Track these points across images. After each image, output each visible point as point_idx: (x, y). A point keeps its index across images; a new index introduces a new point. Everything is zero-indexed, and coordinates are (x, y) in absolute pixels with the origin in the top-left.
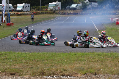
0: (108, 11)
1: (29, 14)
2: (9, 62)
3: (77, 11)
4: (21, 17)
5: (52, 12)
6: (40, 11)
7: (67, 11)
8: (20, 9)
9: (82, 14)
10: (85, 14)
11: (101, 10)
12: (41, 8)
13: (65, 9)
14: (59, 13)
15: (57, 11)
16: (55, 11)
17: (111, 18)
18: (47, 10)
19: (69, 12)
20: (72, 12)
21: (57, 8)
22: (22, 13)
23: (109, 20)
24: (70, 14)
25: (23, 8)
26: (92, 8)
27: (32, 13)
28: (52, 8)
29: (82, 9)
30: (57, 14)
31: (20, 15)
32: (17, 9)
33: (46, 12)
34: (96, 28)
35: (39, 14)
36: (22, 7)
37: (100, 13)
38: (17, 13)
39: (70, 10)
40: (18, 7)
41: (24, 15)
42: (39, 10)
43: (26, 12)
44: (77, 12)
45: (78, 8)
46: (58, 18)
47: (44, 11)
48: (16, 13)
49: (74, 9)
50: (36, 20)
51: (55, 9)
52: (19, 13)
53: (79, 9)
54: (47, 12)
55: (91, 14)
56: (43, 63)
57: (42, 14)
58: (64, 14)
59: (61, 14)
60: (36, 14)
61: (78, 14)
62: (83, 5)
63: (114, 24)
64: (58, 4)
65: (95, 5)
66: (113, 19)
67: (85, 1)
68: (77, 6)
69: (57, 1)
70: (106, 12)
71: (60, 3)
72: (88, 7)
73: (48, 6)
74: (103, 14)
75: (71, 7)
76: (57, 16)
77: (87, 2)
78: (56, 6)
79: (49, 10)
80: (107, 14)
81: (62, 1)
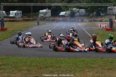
0: (95, 19)
1: (21, 20)
2: (8, 68)
3: (66, 18)
4: (13, 23)
7: (56, 18)
8: (13, 16)
9: (71, 21)
10: (73, 21)
11: (88, 17)
12: (33, 14)
13: (54, 17)
14: (49, 20)
16: (46, 17)
19: (58, 18)
20: (61, 19)
21: (47, 16)
22: (14, 19)
23: (98, 26)
25: (16, 15)
26: (80, 15)
27: (24, 19)
28: (42, 15)
29: (71, 17)
30: (47, 20)
31: (13, 21)
32: (10, 16)
35: (30, 21)
36: (14, 14)
37: (87, 20)
38: (10, 19)
40: (11, 14)
41: (16, 21)
43: (19, 18)
45: (66, 16)
47: (35, 17)
48: (8, 19)
49: (63, 16)
52: (12, 19)
55: (79, 21)
56: (48, 70)
57: (33, 20)
58: (54, 21)
59: (51, 21)
61: (66, 21)
62: (71, 13)
63: (104, 30)
64: (48, 12)
65: (82, 13)
66: (102, 26)
67: (73, 9)
68: (65, 14)
69: (47, 9)
70: (92, 19)
71: (50, 11)
72: (76, 14)
73: (39, 13)
74: (90, 21)
75: (60, 14)
76: (47, 23)
77: (75, 10)
78: (46, 13)
79: (39, 16)
80: (93, 21)
81: (52, 9)
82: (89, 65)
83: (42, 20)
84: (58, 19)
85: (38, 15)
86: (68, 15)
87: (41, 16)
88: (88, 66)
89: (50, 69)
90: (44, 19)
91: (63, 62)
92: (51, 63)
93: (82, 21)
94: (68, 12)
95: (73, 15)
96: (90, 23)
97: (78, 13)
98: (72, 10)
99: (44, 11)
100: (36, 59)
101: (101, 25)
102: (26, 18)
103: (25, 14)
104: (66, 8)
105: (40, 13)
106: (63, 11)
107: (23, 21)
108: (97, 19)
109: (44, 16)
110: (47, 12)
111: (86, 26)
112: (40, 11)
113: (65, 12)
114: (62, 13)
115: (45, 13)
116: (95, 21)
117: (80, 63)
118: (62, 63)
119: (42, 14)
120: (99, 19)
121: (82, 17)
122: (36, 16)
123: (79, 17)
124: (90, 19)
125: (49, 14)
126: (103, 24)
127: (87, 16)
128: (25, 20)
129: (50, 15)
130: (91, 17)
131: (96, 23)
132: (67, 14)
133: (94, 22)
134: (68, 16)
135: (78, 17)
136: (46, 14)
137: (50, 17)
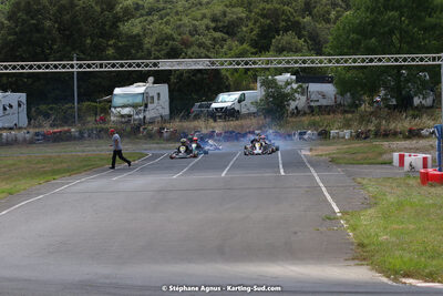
0: (384, 123)
3: (243, 122)
5: (128, 129)
6: (73, 124)
7: (196, 123)
11: (350, 116)
12: (79, 109)
13: (187, 117)
14: (160, 132)
15: (151, 123)
16: (143, 122)
17: (396, 156)
18: (103, 120)
19: (203, 126)
20: (219, 126)
21: (150, 114)
23: (391, 163)
24: (211, 135)
26: (310, 107)
27: (37, 134)
28: (126, 111)
29: (266, 116)
30: (150, 136)
33: (102, 130)
34: (329, 198)
35: (67, 140)
37: (347, 133)
39: (211, 120)
42: (67, 120)
43: (11, 129)
44: (242, 126)
45: (244, 111)
46: (155, 156)
47: (91, 123)
49: (229, 113)
50: (55, 168)
51: (141, 116)
53: (249, 114)
54: (106, 130)
55: (306, 137)
57: (81, 137)
59: (169, 140)
62: (267, 96)
64: (153, 93)
65: (324, 96)
68: (239, 101)
69: (151, 79)
70: (372, 127)
71: (164, 89)
72: (293, 105)
73: (110, 101)
74: (358, 136)
75: (214, 105)
76: (150, 149)
77: (288, 83)
78: (146, 100)
79: (113, 119)
80: (377, 135)
81: (173, 80)
84: (204, 131)
85: (106, 111)
86: (253, 109)
87: (123, 116)
90: (134, 130)
94: (256, 93)
95: (276, 107)
97: (304, 98)
98: (274, 81)
99: (138, 89)
102: (47, 129)
103: (43, 107)
105: (116, 101)
106: (228, 89)
107: (31, 142)
109: (138, 113)
110: (153, 97)
111: (333, 161)
112: (117, 91)
113: (235, 95)
114: (226, 100)
115: (139, 100)
116: (387, 135)
119: (124, 106)
120: (404, 123)
121: (317, 118)
122: (96, 114)
123: (305, 114)
124: (358, 127)
125: (161, 106)
128: (44, 135)
129: (166, 112)
130: (364, 119)
131: (386, 144)
132: (249, 105)
133: (377, 143)
134: (254, 114)
135: (304, 118)
136: (146, 106)
137: (165, 121)
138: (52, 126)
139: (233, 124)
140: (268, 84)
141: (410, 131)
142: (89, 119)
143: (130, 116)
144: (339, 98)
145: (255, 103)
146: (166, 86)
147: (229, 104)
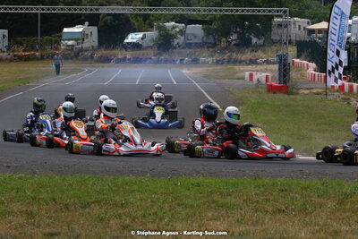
0: (234, 54)
1: (7, 59)
3: (144, 51)
5: (72, 54)
7: (114, 51)
9: (159, 62)
10: (166, 61)
11: (211, 50)
12: (41, 41)
13: (109, 48)
14: (92, 57)
15: (86, 51)
16: (81, 50)
17: (247, 74)
19: (119, 53)
20: (129, 54)
21: (86, 45)
23: (243, 78)
24: (124, 60)
27: (15, 56)
28: (70, 43)
29: (159, 48)
30: (86, 59)
35: (33, 60)
37: (210, 59)
39: (124, 50)
42: (33, 48)
44: (143, 54)
45: (145, 45)
47: (49, 50)
49: (136, 46)
51: (80, 46)
53: (148, 47)
55: (185, 62)
56: (89, 213)
57: (42, 58)
58: (106, 60)
59: (97, 61)
60: (25, 60)
61: (145, 61)
62: (160, 35)
63: (260, 90)
64: (88, 32)
65: (195, 37)
66: (256, 77)
67: (167, 24)
68: (142, 39)
69: (87, 23)
71: (94, 29)
72: (176, 41)
73: (61, 36)
74: (217, 62)
75: (126, 41)
76: (86, 67)
77: (174, 28)
78: (83, 36)
79: (62, 47)
80: (229, 62)
81: (100, 23)
82: (215, 197)
83: (72, 58)
84: (120, 57)
85: (58, 42)
86: (151, 44)
87: (68, 46)
88: (214, 202)
89: (96, 210)
90: (76, 55)
91: (135, 187)
92: (99, 193)
93: (195, 61)
94: (152, 34)
95: (165, 43)
96: (218, 68)
97: (182, 38)
98: (164, 27)
99: (78, 29)
100: (51, 178)
101: (251, 75)
102: (21, 53)
103: (19, 39)
104: (145, 23)
105: (64, 37)
106: (135, 31)
107: (11, 61)
108: (239, 56)
109: (78, 44)
110: (87, 35)
111: (205, 76)
112: (65, 30)
113: (140, 35)
114: (133, 38)
115: (79, 36)
116: (235, 62)
117: (187, 193)
118: (132, 191)
119: (69, 40)
120: (248, 55)
121: (192, 50)
122: (51, 44)
123: (183, 48)
124: (217, 57)
125: (93, 40)
126: (257, 71)
127: (208, 47)
128: (19, 57)
129: (96, 44)
130: (223, 51)
131: (236, 68)
132: (148, 41)
133: (229, 66)
134: (151, 47)
135: (183, 51)
136: (83, 40)
137: (95, 50)
138: (24, 51)
139: (138, 53)
140: (160, 29)
141: (250, 60)
142: (47, 47)
143: (73, 46)
144: (205, 38)
145: (152, 40)
146: (96, 28)
147: (135, 41)
